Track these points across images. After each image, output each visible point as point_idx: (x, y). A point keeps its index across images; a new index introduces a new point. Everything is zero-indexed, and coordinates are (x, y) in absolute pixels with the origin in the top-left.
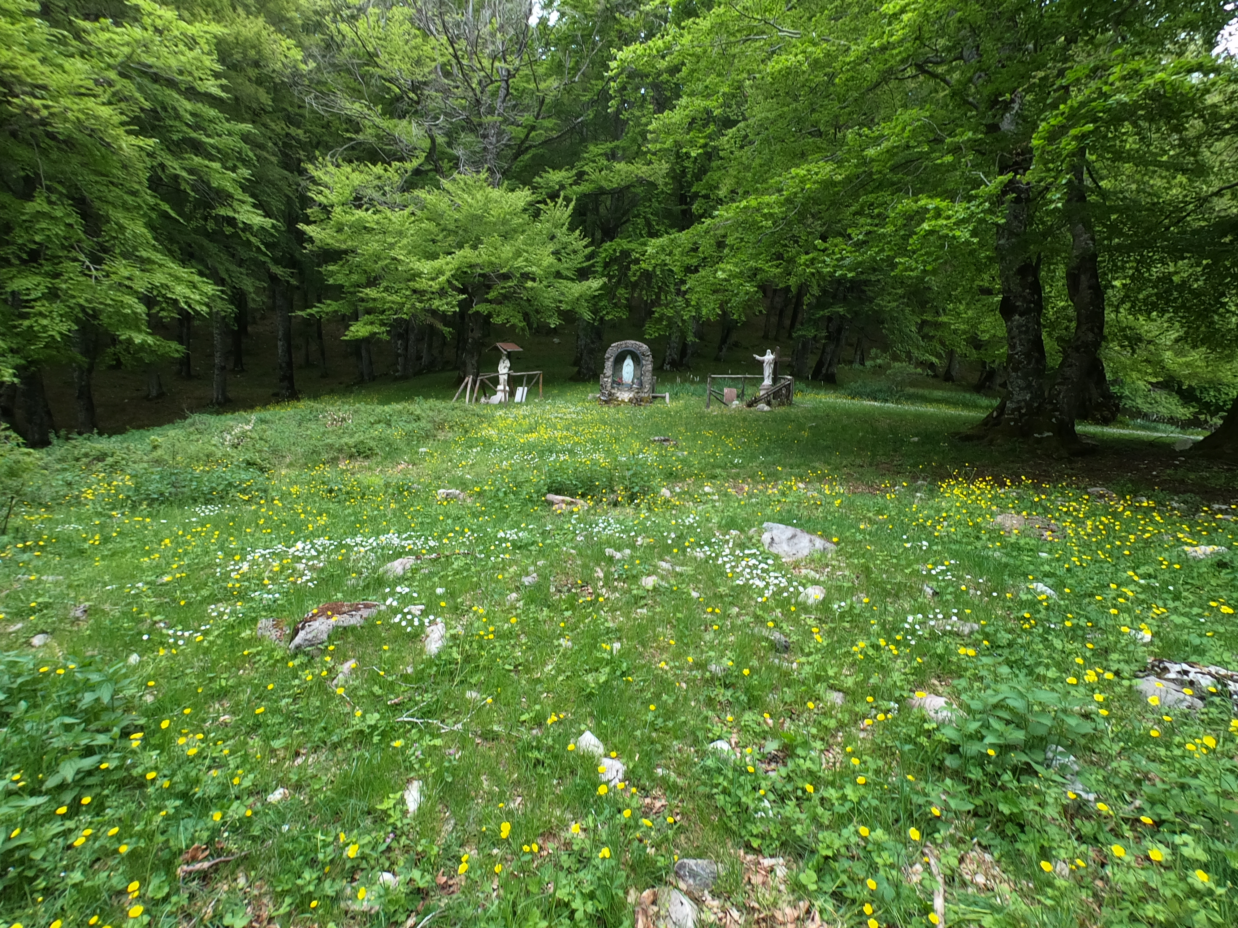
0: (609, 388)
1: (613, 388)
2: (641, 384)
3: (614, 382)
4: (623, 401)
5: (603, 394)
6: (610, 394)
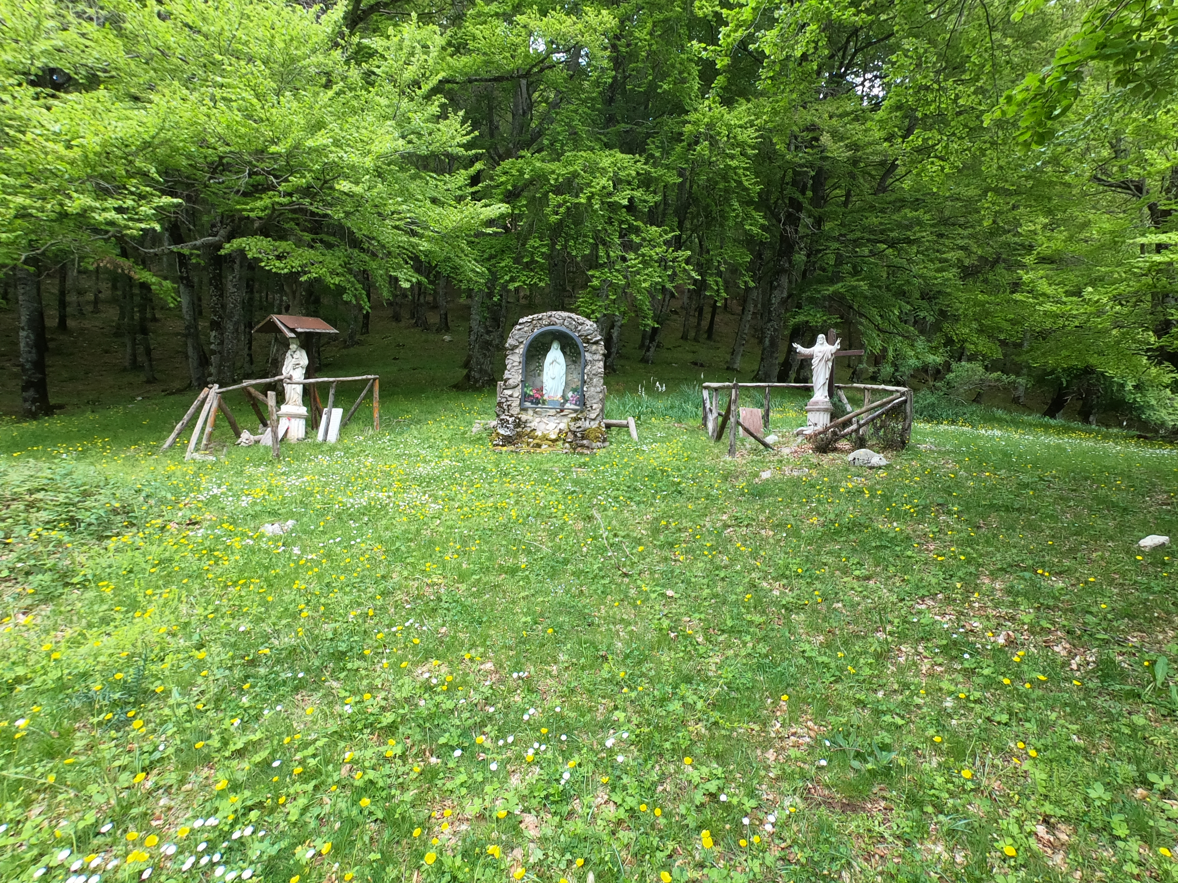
0: (515, 411)
1: (524, 409)
2: (582, 402)
3: (525, 397)
5: (504, 423)
6: (519, 423)
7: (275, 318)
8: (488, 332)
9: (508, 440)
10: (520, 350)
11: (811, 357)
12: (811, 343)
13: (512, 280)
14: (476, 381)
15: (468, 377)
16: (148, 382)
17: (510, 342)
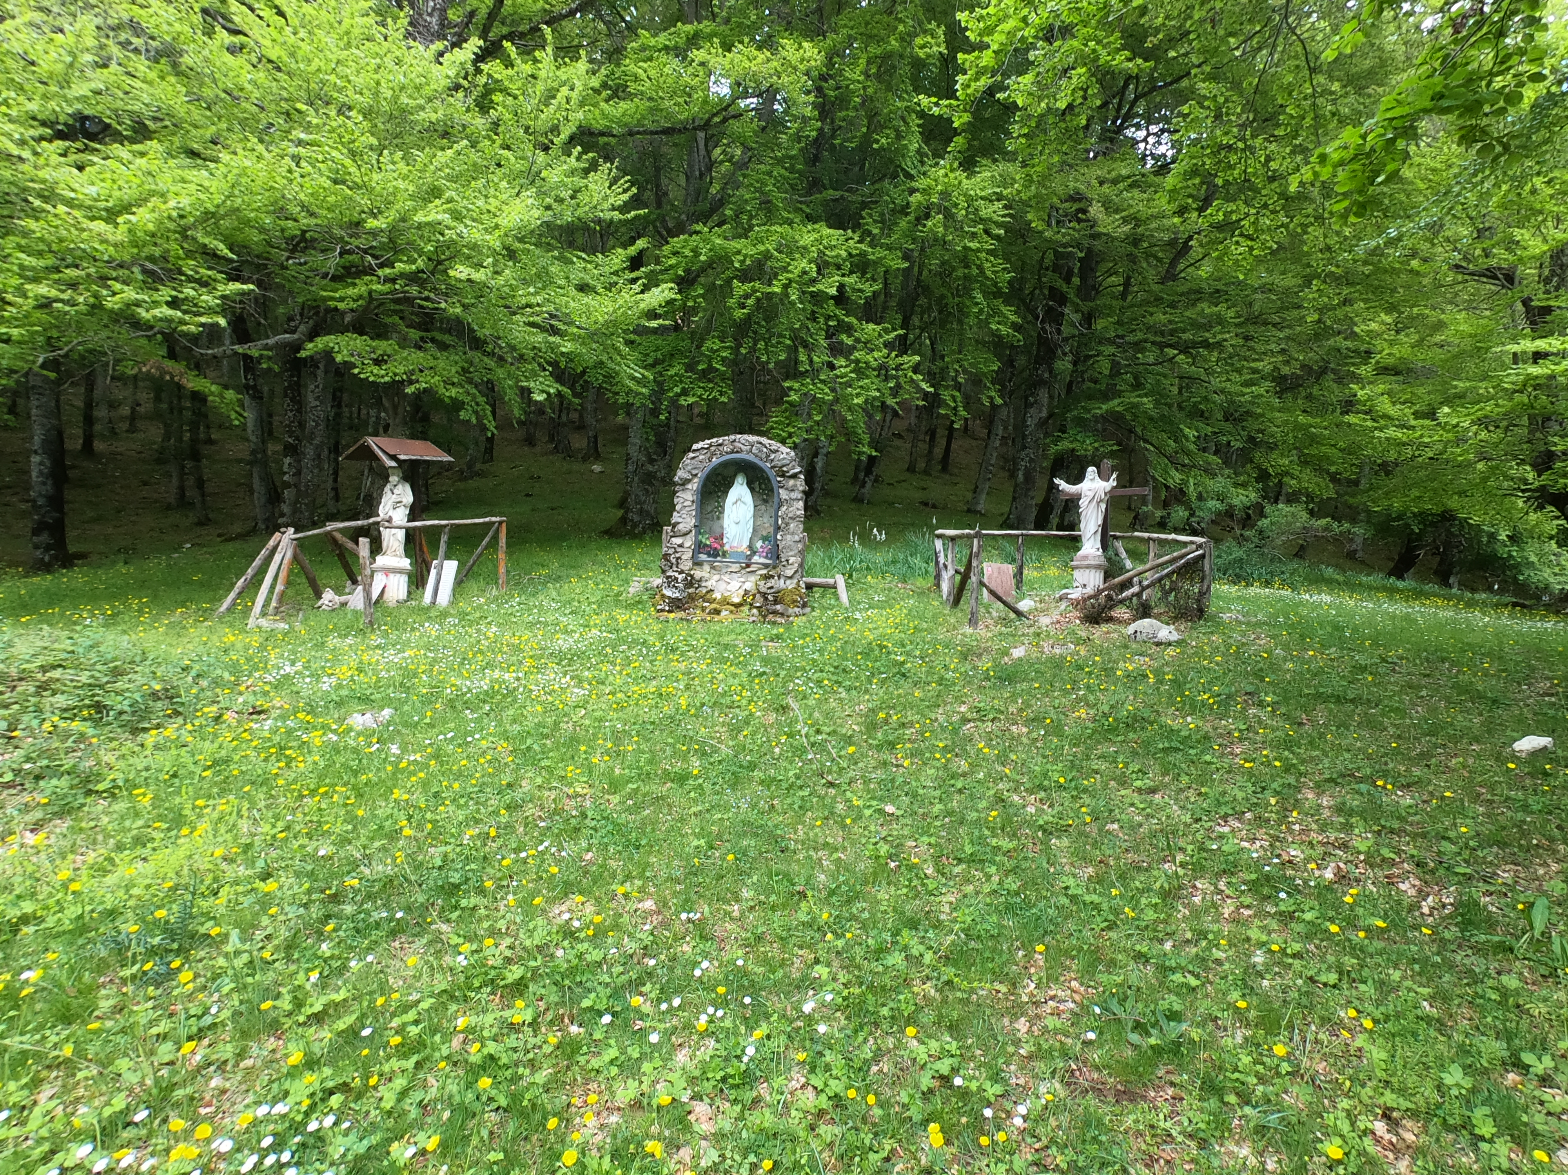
0: (686, 565)
1: (698, 564)
2: (775, 554)
3: (699, 547)
4: (725, 602)
5: (671, 582)
6: (690, 582)
7: (371, 441)
8: (652, 461)
9: (676, 605)
10: (694, 485)
11: (1078, 497)
12: (1078, 478)
13: (685, 392)
14: (635, 526)
15: (624, 520)
16: (200, 524)
17: (681, 474)
